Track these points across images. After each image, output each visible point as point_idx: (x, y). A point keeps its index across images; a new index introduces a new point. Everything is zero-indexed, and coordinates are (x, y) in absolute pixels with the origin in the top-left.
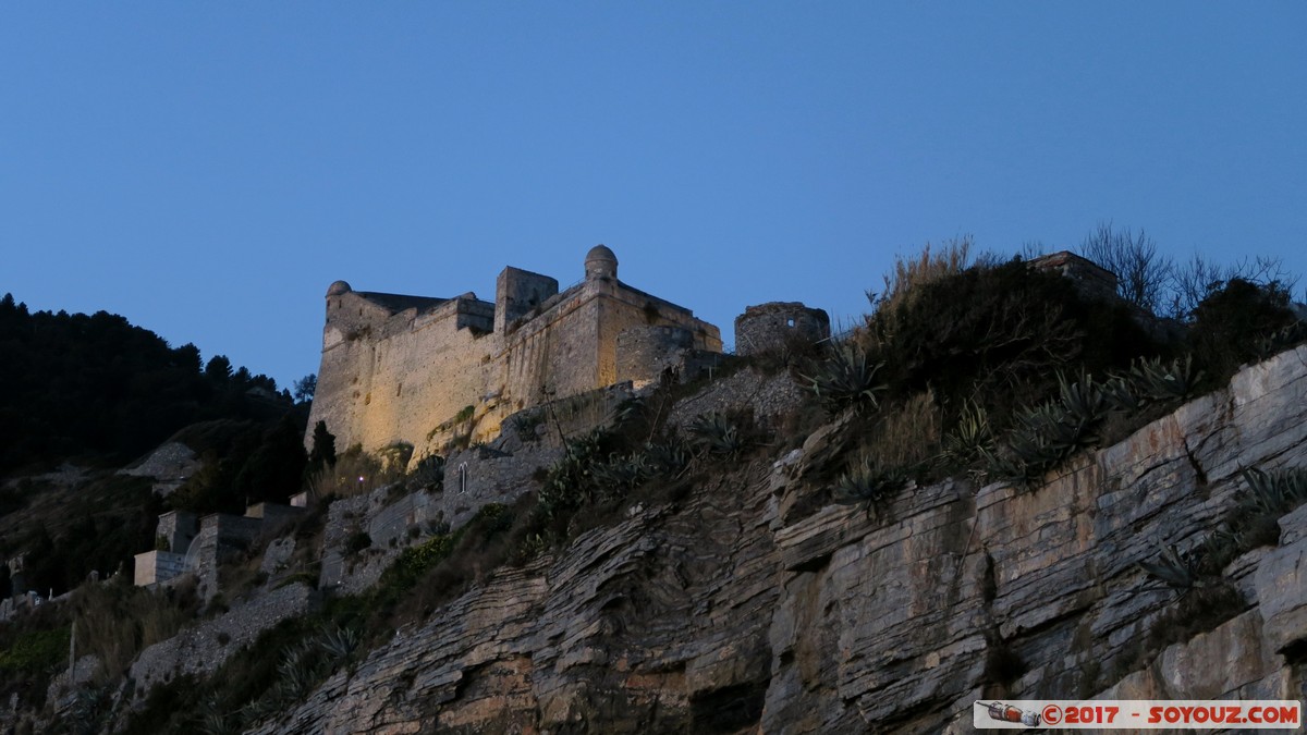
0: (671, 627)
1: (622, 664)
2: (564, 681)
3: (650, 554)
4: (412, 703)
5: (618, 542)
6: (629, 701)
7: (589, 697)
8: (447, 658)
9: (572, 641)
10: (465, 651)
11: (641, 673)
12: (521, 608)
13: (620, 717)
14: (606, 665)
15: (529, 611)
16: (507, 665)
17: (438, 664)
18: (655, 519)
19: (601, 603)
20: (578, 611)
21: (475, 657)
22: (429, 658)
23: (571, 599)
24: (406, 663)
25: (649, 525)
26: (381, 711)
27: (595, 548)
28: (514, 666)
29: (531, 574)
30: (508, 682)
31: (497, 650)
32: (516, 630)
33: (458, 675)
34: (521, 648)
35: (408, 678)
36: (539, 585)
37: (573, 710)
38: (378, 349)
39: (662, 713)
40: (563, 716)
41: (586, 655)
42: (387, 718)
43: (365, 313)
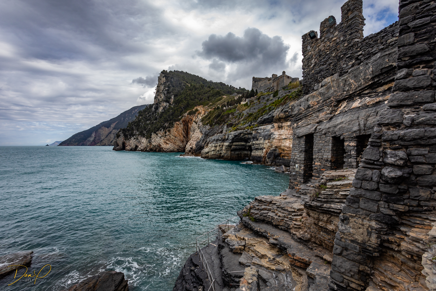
43: (256, 80)
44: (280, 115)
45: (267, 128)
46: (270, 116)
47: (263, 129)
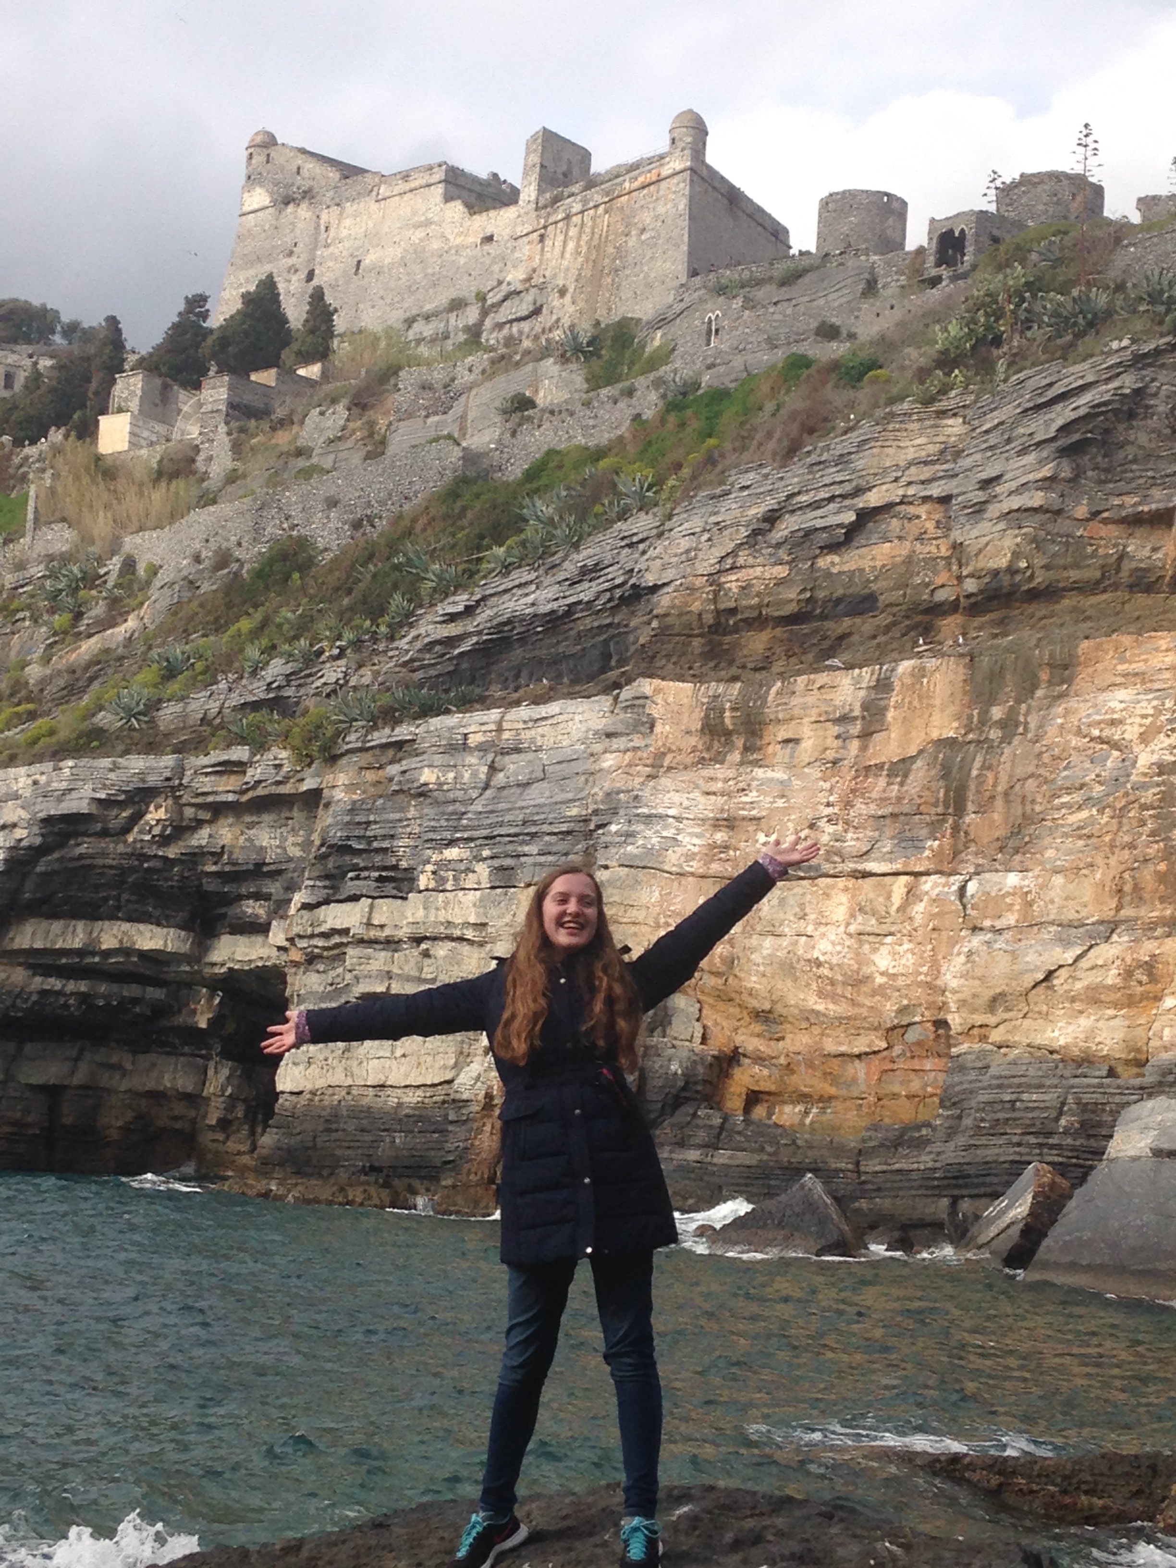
0: (1150, 474)
1: (1081, 511)
2: (1002, 525)
3: (1137, 392)
4: (778, 545)
5: (1090, 378)
6: (1089, 549)
7: (1037, 543)
8: (832, 499)
9: (1014, 485)
10: (858, 492)
11: (1105, 521)
12: (933, 449)
13: (1076, 566)
14: (1059, 512)
15: (942, 452)
16: (911, 510)
17: (816, 505)
18: (1145, 356)
19: (1059, 443)
20: (1023, 451)
21: (873, 499)
22: (803, 498)
23: (1009, 441)
24: (770, 503)
25: (1139, 361)
26: (733, 553)
27: (1051, 385)
28: (922, 510)
29: (942, 414)
30: (913, 528)
31: (901, 492)
32: (926, 472)
33: (850, 517)
34: (936, 490)
35: (771, 518)
36: (954, 427)
37: (1016, 555)
38: (324, 217)
39: (1127, 566)
40: (1002, 562)
41: (1037, 499)
42: (741, 561)
43: (305, 172)
44: (732, 582)
45: (543, 735)
46: (586, 592)
47: (482, 748)
